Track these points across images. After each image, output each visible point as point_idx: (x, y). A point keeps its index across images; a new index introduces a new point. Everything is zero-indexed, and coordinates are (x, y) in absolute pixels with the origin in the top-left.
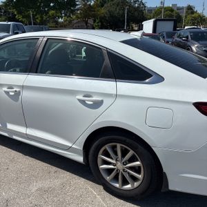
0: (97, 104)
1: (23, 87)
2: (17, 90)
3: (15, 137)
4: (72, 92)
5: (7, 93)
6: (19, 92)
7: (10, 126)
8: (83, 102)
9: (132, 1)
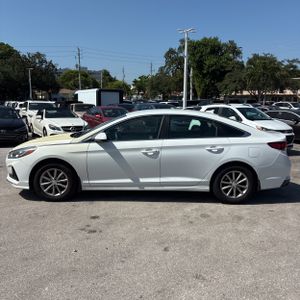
0: (221, 151)
1: (161, 148)
2: (157, 150)
3: (147, 188)
4: (203, 146)
5: (146, 154)
6: (159, 152)
7: (142, 180)
8: (210, 151)
9: (37, 61)
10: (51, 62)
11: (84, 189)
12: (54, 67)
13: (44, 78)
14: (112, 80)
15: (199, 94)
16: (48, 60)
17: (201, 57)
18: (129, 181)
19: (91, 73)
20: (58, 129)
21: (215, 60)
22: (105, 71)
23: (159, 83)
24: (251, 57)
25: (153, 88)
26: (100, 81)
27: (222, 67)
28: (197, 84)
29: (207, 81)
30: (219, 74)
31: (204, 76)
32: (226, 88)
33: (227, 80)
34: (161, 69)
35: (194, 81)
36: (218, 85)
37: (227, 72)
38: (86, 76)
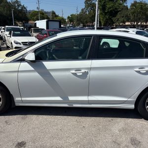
2: (86, 71)
5: (75, 74)
6: (88, 72)
7: (71, 98)
9: (16, 5)
10: (23, 6)
12: (25, 8)
13: (20, 15)
14: (57, 16)
15: (102, 24)
16: (22, 5)
17: (104, 3)
18: (58, 98)
19: (46, 13)
20: (20, 44)
21: (112, 4)
22: (53, 11)
23: (81, 18)
24: (133, 2)
25: (78, 20)
26: (50, 17)
27: (116, 9)
28: (101, 19)
29: (107, 17)
30: (114, 13)
31: (106, 14)
32: (118, 20)
33: (118, 16)
34: (83, 10)
35: (100, 17)
36: (114, 19)
37: (119, 11)
38: (43, 14)
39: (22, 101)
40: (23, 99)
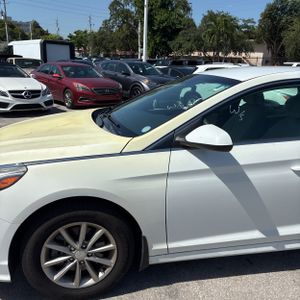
3: (289, 247)
7: (283, 231)
11: (153, 261)
14: (44, 33)
18: (256, 234)
19: (20, 24)
20: (4, 95)
21: (166, 15)
23: (103, 39)
24: (206, 14)
25: (96, 44)
29: (158, 39)
30: (170, 32)
32: (180, 47)
33: (180, 39)
34: (105, 22)
36: (171, 44)
37: (180, 30)
38: (12, 26)
39: (168, 252)
40: (172, 245)
